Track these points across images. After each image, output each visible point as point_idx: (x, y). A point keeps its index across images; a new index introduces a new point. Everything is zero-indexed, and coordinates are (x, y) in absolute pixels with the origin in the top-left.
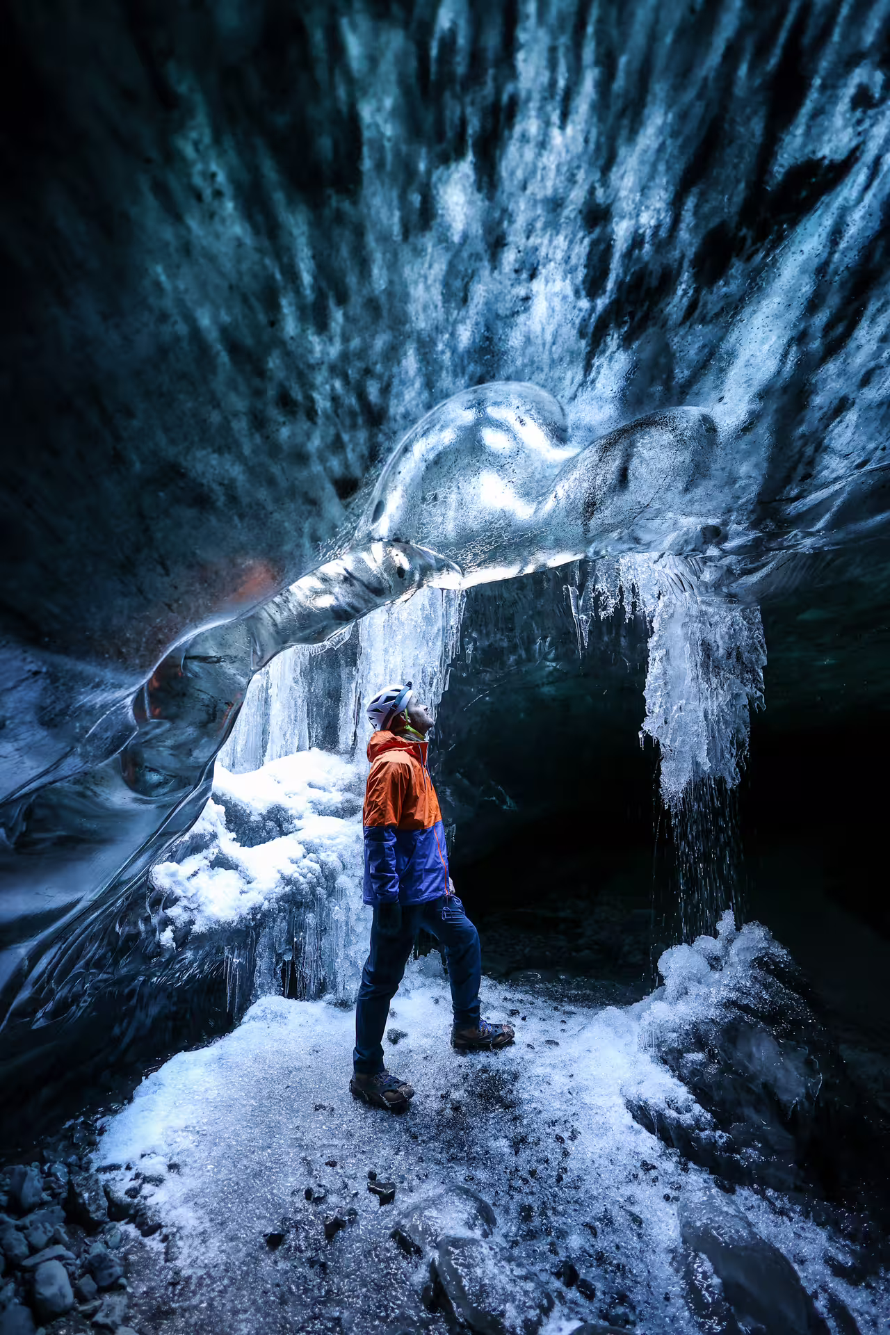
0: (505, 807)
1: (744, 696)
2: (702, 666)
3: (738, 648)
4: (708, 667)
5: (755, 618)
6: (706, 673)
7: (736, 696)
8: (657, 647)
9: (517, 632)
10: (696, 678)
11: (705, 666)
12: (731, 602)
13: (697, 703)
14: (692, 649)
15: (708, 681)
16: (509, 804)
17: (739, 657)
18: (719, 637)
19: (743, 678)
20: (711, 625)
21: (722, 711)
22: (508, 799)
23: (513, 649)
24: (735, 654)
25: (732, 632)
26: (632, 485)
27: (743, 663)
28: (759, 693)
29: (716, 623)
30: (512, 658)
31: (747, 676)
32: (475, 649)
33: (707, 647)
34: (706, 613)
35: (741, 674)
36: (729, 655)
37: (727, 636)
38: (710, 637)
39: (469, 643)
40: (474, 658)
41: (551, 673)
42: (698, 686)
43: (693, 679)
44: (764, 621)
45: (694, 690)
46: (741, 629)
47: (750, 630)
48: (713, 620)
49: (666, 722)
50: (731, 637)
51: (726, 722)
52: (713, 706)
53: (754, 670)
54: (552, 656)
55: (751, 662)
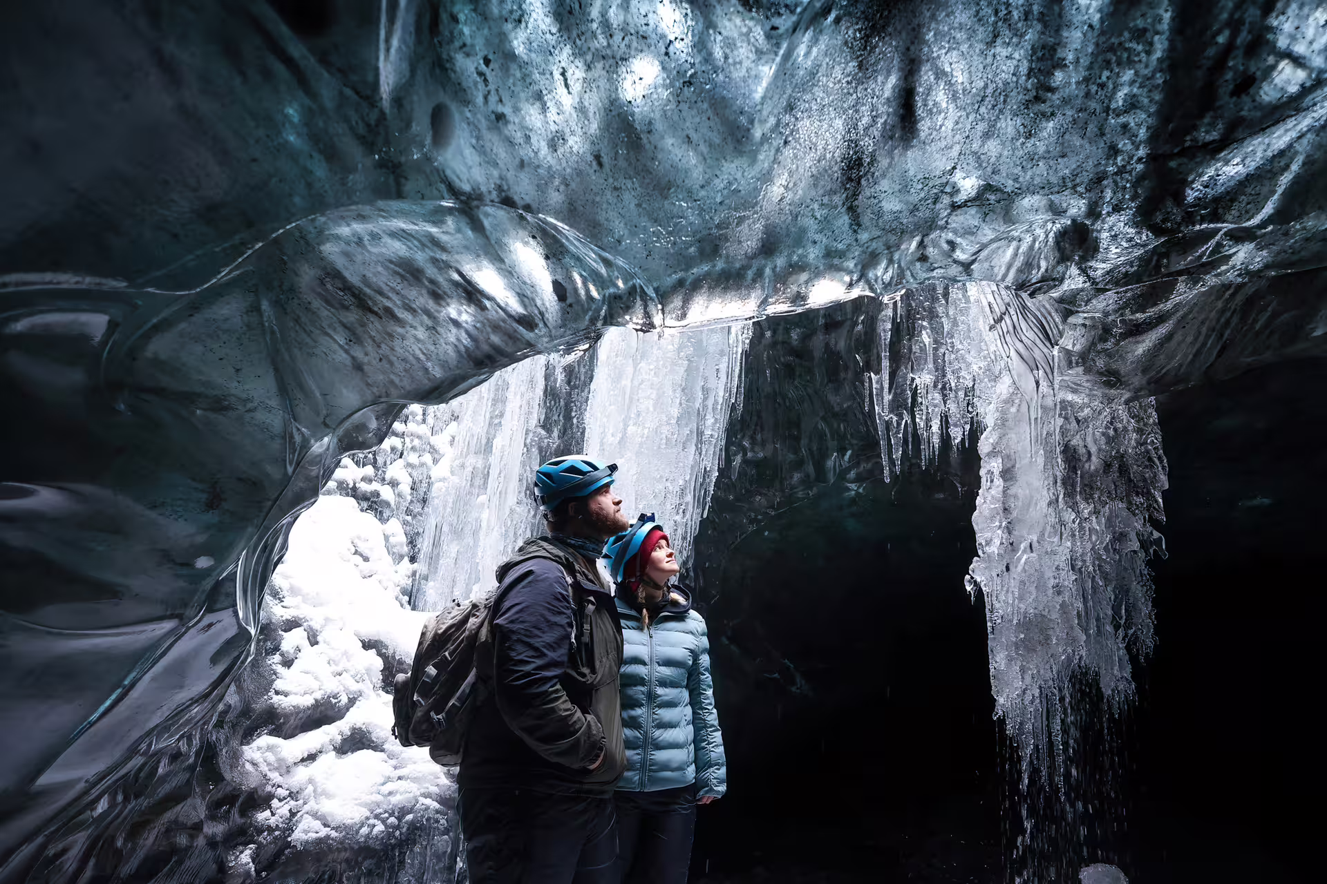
0: (794, 689)
1: (1133, 535)
2: (1064, 483)
3: (1122, 456)
4: (1073, 486)
5: (1149, 417)
6: (1070, 495)
7: (1120, 537)
8: (993, 453)
9: (804, 442)
10: (1053, 503)
11: (1068, 483)
12: (1109, 384)
13: (1056, 539)
14: (1046, 458)
15: (1074, 507)
16: (800, 685)
17: (1124, 470)
18: (1091, 441)
19: (1130, 503)
20: (1078, 421)
21: (1099, 558)
22: (798, 680)
23: (799, 465)
24: (1117, 465)
25: (1111, 432)
26: (924, 126)
27: (1130, 480)
28: (1156, 535)
29: (1086, 420)
30: (797, 476)
31: (1139, 500)
32: (745, 461)
33: (1071, 457)
34: (1071, 404)
35: (1128, 495)
36: (1107, 466)
37: (1103, 440)
38: (1076, 441)
39: (735, 455)
40: (742, 474)
41: (853, 501)
42: (1059, 514)
43: (1050, 504)
44: (1162, 423)
45: (1053, 519)
46: (1125, 429)
47: (1140, 431)
48: (1081, 415)
49: (1008, 569)
50: (1110, 441)
51: (1105, 577)
52: (1084, 547)
53: (1149, 492)
54: (852, 475)
55: (1145, 480)
